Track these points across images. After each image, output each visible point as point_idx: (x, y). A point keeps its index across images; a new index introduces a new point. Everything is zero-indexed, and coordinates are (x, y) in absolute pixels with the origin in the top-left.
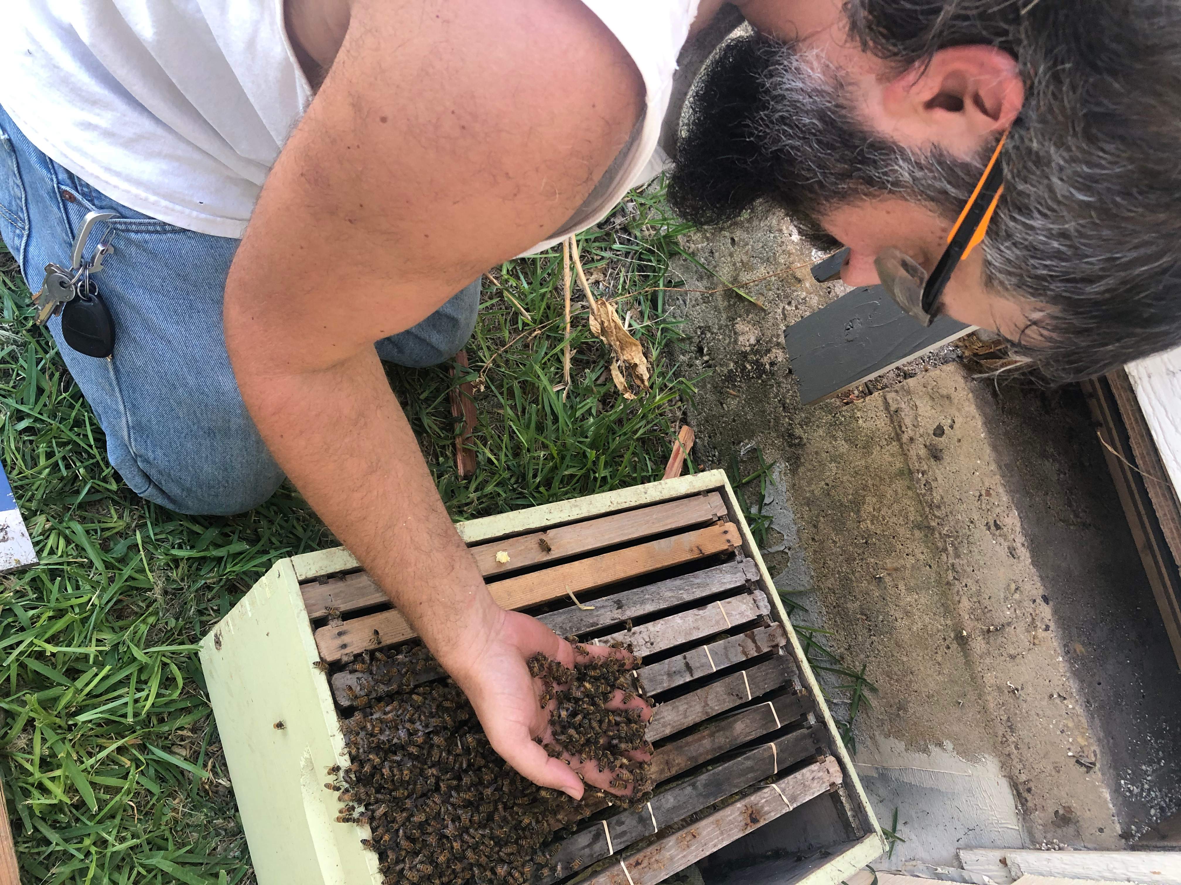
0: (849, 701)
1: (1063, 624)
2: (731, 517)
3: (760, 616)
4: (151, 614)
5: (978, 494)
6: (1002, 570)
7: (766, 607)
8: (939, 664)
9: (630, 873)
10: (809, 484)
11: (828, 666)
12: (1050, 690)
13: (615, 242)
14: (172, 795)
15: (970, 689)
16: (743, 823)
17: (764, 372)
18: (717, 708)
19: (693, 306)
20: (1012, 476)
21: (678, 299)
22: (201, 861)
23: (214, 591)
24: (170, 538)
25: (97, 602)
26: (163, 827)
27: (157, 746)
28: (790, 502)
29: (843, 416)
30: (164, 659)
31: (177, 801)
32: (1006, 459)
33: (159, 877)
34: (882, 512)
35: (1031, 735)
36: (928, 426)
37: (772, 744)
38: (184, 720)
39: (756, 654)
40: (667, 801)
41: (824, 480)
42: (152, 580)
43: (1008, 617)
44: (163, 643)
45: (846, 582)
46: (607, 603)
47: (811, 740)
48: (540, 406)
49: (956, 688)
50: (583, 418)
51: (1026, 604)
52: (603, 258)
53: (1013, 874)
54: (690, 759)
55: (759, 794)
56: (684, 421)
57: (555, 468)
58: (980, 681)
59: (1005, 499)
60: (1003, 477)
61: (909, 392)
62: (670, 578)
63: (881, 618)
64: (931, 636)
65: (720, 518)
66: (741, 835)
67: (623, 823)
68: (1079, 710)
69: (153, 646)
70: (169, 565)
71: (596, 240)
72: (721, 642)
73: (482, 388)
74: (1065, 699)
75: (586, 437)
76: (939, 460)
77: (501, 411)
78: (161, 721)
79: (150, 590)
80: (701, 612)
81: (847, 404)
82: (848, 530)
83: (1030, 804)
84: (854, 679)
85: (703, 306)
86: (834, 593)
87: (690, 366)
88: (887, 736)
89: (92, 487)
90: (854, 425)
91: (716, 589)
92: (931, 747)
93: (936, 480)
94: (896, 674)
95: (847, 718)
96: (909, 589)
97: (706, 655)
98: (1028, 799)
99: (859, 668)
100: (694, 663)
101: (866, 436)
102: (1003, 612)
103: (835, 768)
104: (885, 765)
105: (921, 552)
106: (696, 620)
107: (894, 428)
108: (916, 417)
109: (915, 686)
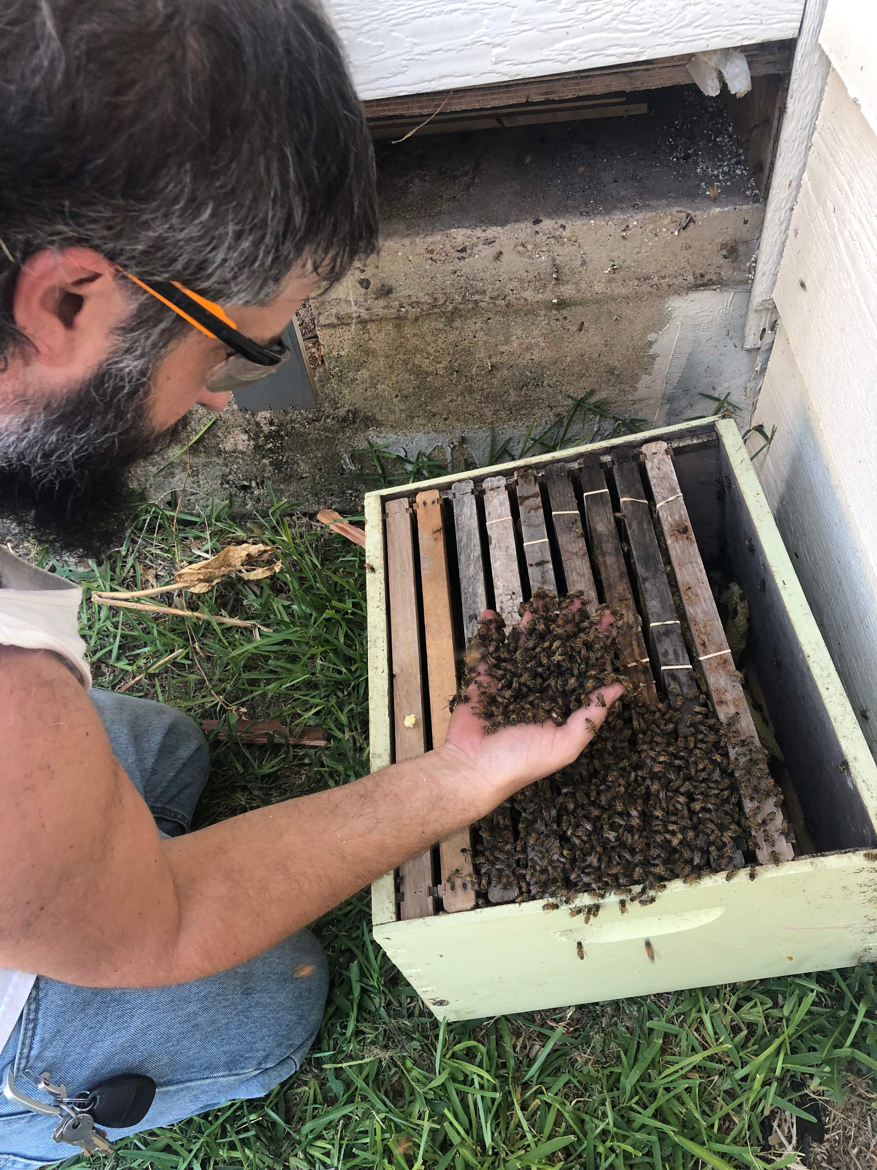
0: (598, 417)
1: (562, 211)
2: (412, 495)
3: (507, 487)
4: (404, 1064)
5: (430, 262)
7: (499, 480)
8: (579, 330)
9: (710, 653)
10: (393, 412)
11: (563, 429)
12: (618, 237)
13: (119, 552)
14: (573, 1063)
15: (606, 307)
16: (685, 541)
17: (277, 432)
19: (199, 486)
20: (419, 226)
21: (189, 500)
22: (636, 1043)
23: (393, 999)
24: (335, 1036)
25: (383, 1116)
26: (600, 1075)
27: (527, 1072)
28: (408, 434)
29: (334, 368)
30: (448, 1056)
31: (579, 1059)
32: (402, 226)
33: (643, 1084)
34: (431, 352)
35: (654, 263)
36: (358, 292)
37: (621, 500)
38: (508, 1043)
39: (540, 498)
40: (654, 606)
41: (392, 398)
42: (372, 1059)
43: (547, 259)
44: (433, 1055)
45: (490, 398)
46: (470, 629)
47: (624, 463)
48: (272, 655)
49: (603, 319)
50: (291, 615)
51: (538, 241)
52: (133, 566)
53: (770, 307)
54: (621, 578)
55: (663, 521)
56: (312, 516)
57: (335, 651)
58: (600, 297)
59: (439, 238)
60: (418, 234)
61: (322, 303)
62: (457, 565)
63: (528, 373)
64: (552, 331)
65: (411, 506)
66: (695, 545)
67: (666, 651)
68: (640, 216)
69: (434, 1065)
70: (360, 1041)
71: (113, 570)
72: (523, 529)
73: (243, 710)
74: (628, 226)
75: (311, 615)
76: (392, 289)
77: (270, 695)
78: (504, 1065)
79: (381, 1061)
80: (493, 542)
81: (323, 361)
82: (443, 386)
83: (714, 278)
84: (579, 409)
85: (201, 477)
86: (498, 411)
87: (258, 500)
88: (635, 389)
89: (272, 1109)
90: (345, 360)
91: (474, 524)
92: (651, 352)
93: (410, 296)
94: (581, 370)
95: (612, 422)
96: (507, 342)
97: (533, 545)
98: (709, 278)
99: (570, 402)
100: (538, 559)
101: (357, 350)
102: (541, 263)
103: (653, 447)
104: (660, 396)
105: (474, 325)
106: (500, 548)
107: (354, 324)
108: (347, 301)
109: (595, 355)
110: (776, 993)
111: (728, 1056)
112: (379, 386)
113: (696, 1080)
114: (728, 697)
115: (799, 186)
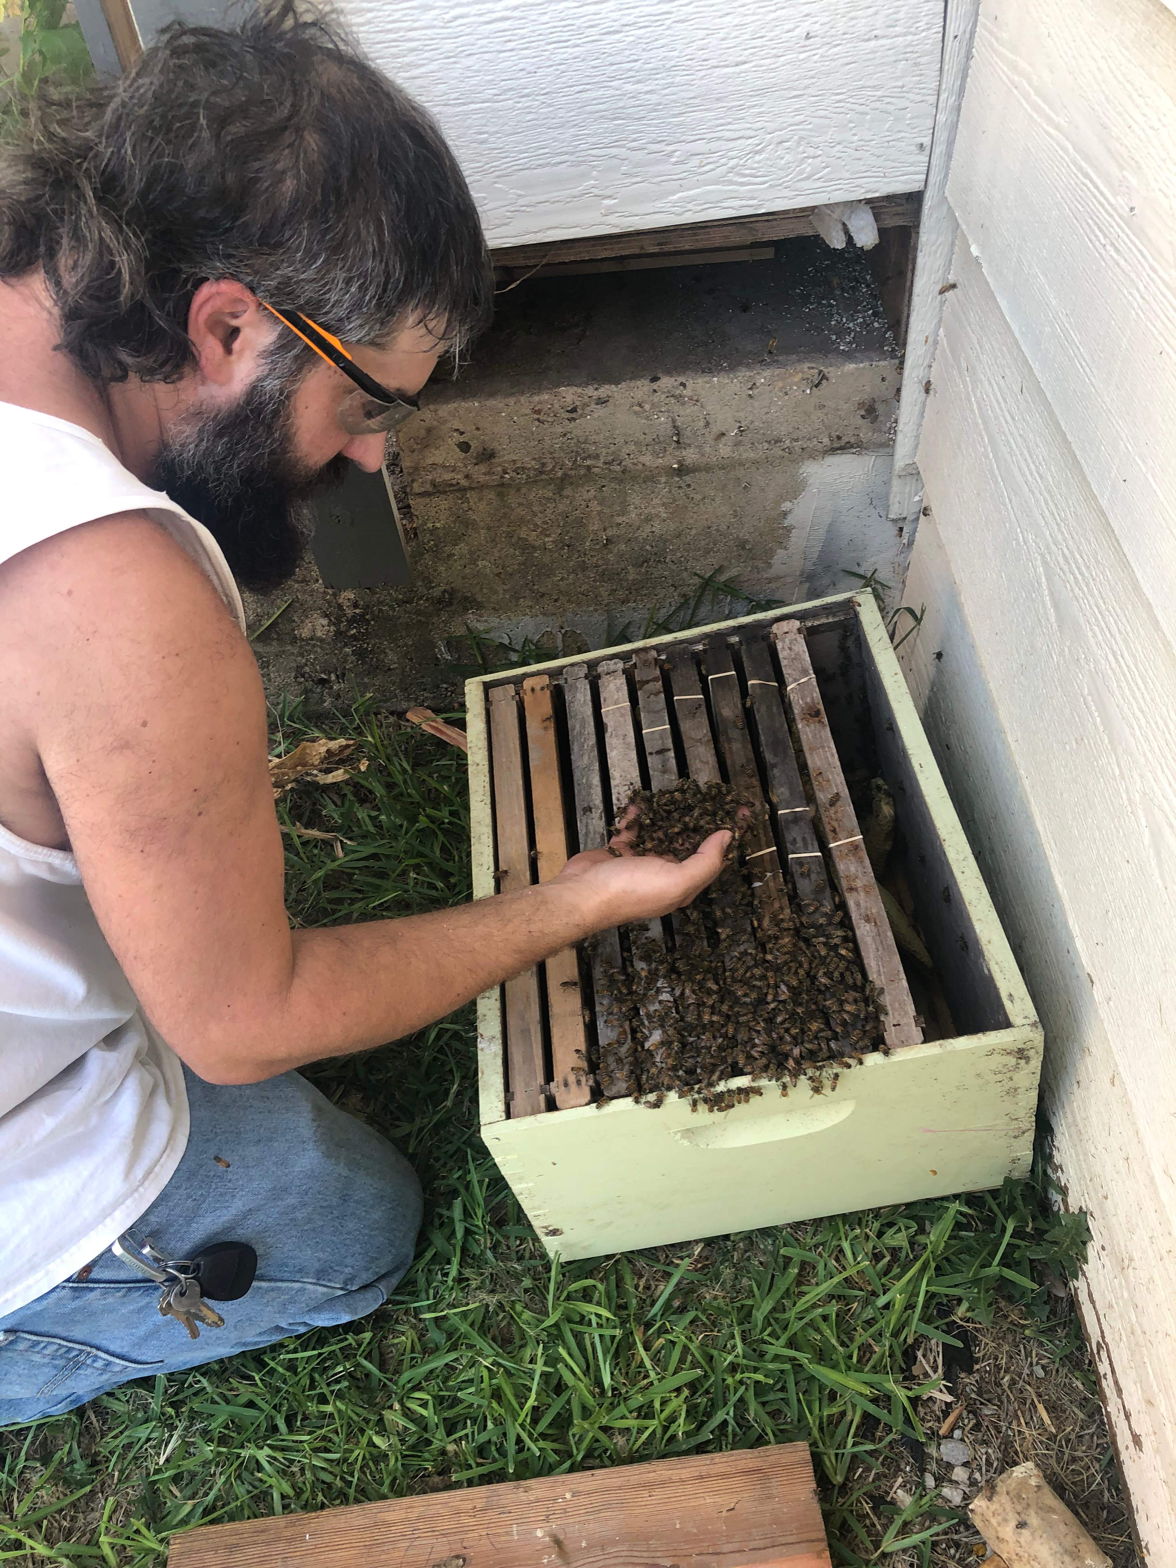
0: (729, 597)
1: (682, 368)
2: (518, 681)
3: (624, 671)
4: (513, 1308)
5: (537, 423)
6: (618, 415)
7: (616, 663)
8: (704, 498)
9: (841, 840)
10: (496, 592)
11: (690, 611)
12: (744, 396)
14: (700, 1298)
15: (733, 473)
16: (818, 725)
17: (362, 616)
18: (705, 730)
19: (270, 680)
20: (524, 384)
22: (770, 1275)
23: (501, 1239)
24: (435, 1284)
25: (490, 1360)
26: (730, 1309)
27: (650, 1309)
28: (512, 617)
29: (429, 541)
30: (562, 1298)
31: (707, 1295)
32: (506, 385)
33: (777, 1315)
34: (539, 523)
35: (785, 424)
36: (456, 457)
37: (749, 683)
38: (629, 1282)
39: (660, 683)
40: (782, 793)
41: (494, 576)
42: (477, 1304)
43: (666, 421)
44: (545, 1298)
45: (606, 576)
46: (584, 822)
47: (753, 643)
48: (357, 871)
49: (730, 486)
50: (379, 826)
51: (656, 400)
53: (913, 473)
55: (793, 704)
56: (401, 715)
57: (430, 865)
58: (726, 462)
59: (546, 397)
60: (523, 393)
61: (416, 469)
62: (570, 755)
63: (648, 547)
64: (674, 500)
65: (518, 693)
66: (828, 729)
67: (795, 839)
68: (768, 373)
69: (547, 1308)
70: (464, 1288)
72: (642, 715)
74: (754, 384)
75: (401, 826)
76: (494, 453)
78: (625, 1307)
79: (487, 1306)
80: (609, 730)
81: (416, 535)
82: (552, 562)
83: (853, 440)
84: (707, 588)
85: (272, 669)
86: (615, 591)
87: (338, 697)
88: (770, 565)
89: (366, 1358)
90: (441, 533)
91: (589, 710)
92: (786, 523)
93: (514, 461)
94: (709, 543)
95: (745, 603)
96: (623, 512)
97: (653, 732)
98: (846, 440)
99: (696, 580)
100: (658, 746)
101: (454, 522)
102: (660, 424)
103: (784, 626)
104: (798, 573)
105: (587, 492)
106: (617, 737)
107: (451, 492)
108: (444, 467)
109: (723, 527)
110: (923, 1219)
111: (870, 1284)
112: (479, 563)
113: (833, 1308)
114: (859, 884)
115: (936, 343)
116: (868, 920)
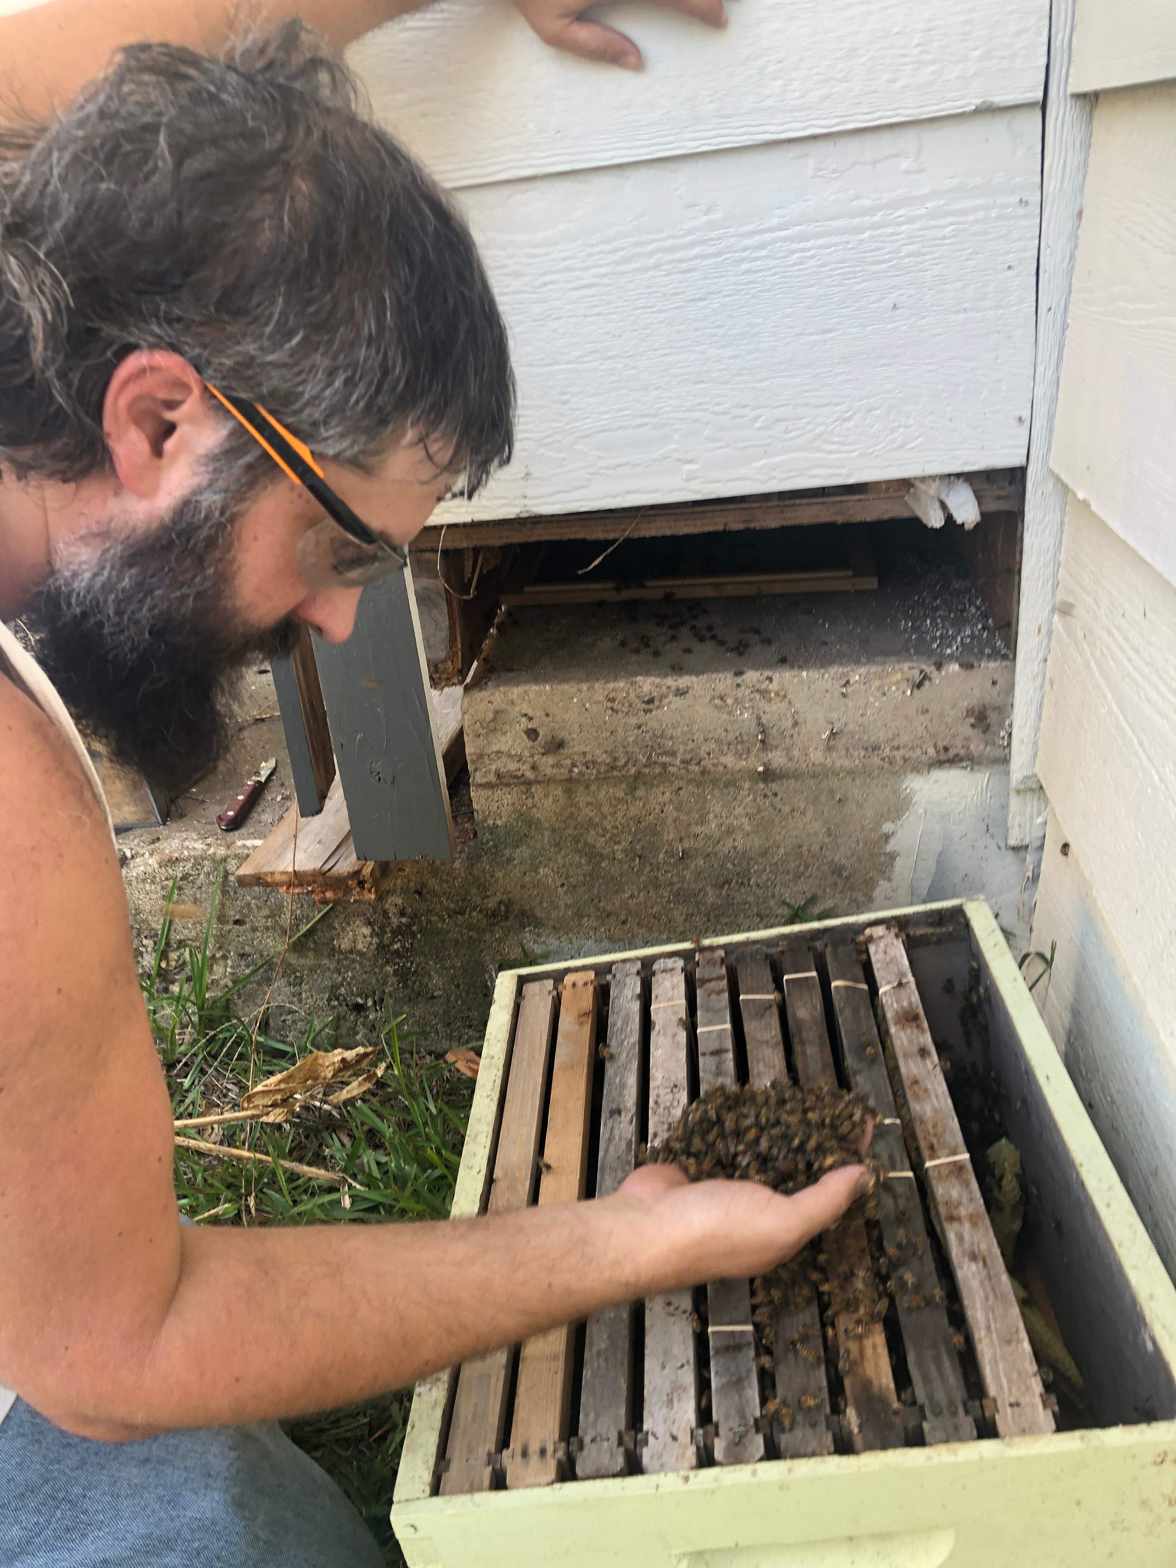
1: (769, 663)
2: (558, 977)
3: (684, 969)
5: (610, 712)
6: (697, 707)
7: (674, 961)
8: (793, 810)
9: (940, 1159)
10: (557, 907)
12: (837, 694)
13: (182, 1083)
15: (825, 782)
16: (915, 1031)
17: (409, 926)
18: (774, 1032)
19: (300, 1001)
21: (284, 1021)
28: (574, 940)
29: (488, 841)
34: (609, 827)
35: (884, 729)
36: (523, 745)
37: (833, 984)
39: (725, 982)
41: (556, 888)
43: (751, 717)
45: (682, 896)
46: (609, 1126)
47: (840, 948)
49: (823, 798)
51: (740, 695)
52: (193, 1103)
53: (1034, 786)
54: (824, 1070)
55: (886, 1009)
58: (818, 769)
59: (622, 684)
60: (598, 680)
61: (479, 755)
63: (729, 865)
64: (759, 811)
65: (555, 988)
66: (928, 1035)
67: (879, 1155)
68: (863, 670)
72: (699, 1014)
74: (848, 682)
76: (563, 743)
80: (657, 1028)
81: (475, 835)
82: (622, 874)
83: (962, 752)
85: (305, 987)
86: (692, 915)
87: (373, 1028)
88: (871, 899)
90: (501, 832)
91: (636, 1008)
92: (889, 848)
93: (584, 753)
94: (799, 866)
96: (702, 821)
97: (709, 1032)
98: (955, 752)
99: (786, 911)
100: (714, 1046)
101: (517, 820)
102: (743, 721)
103: (878, 930)
105: (662, 795)
106: (665, 1034)
107: (516, 785)
108: (510, 756)
109: (815, 848)
112: (541, 871)
114: (963, 1212)
115: (1050, 632)
116: (974, 1257)
